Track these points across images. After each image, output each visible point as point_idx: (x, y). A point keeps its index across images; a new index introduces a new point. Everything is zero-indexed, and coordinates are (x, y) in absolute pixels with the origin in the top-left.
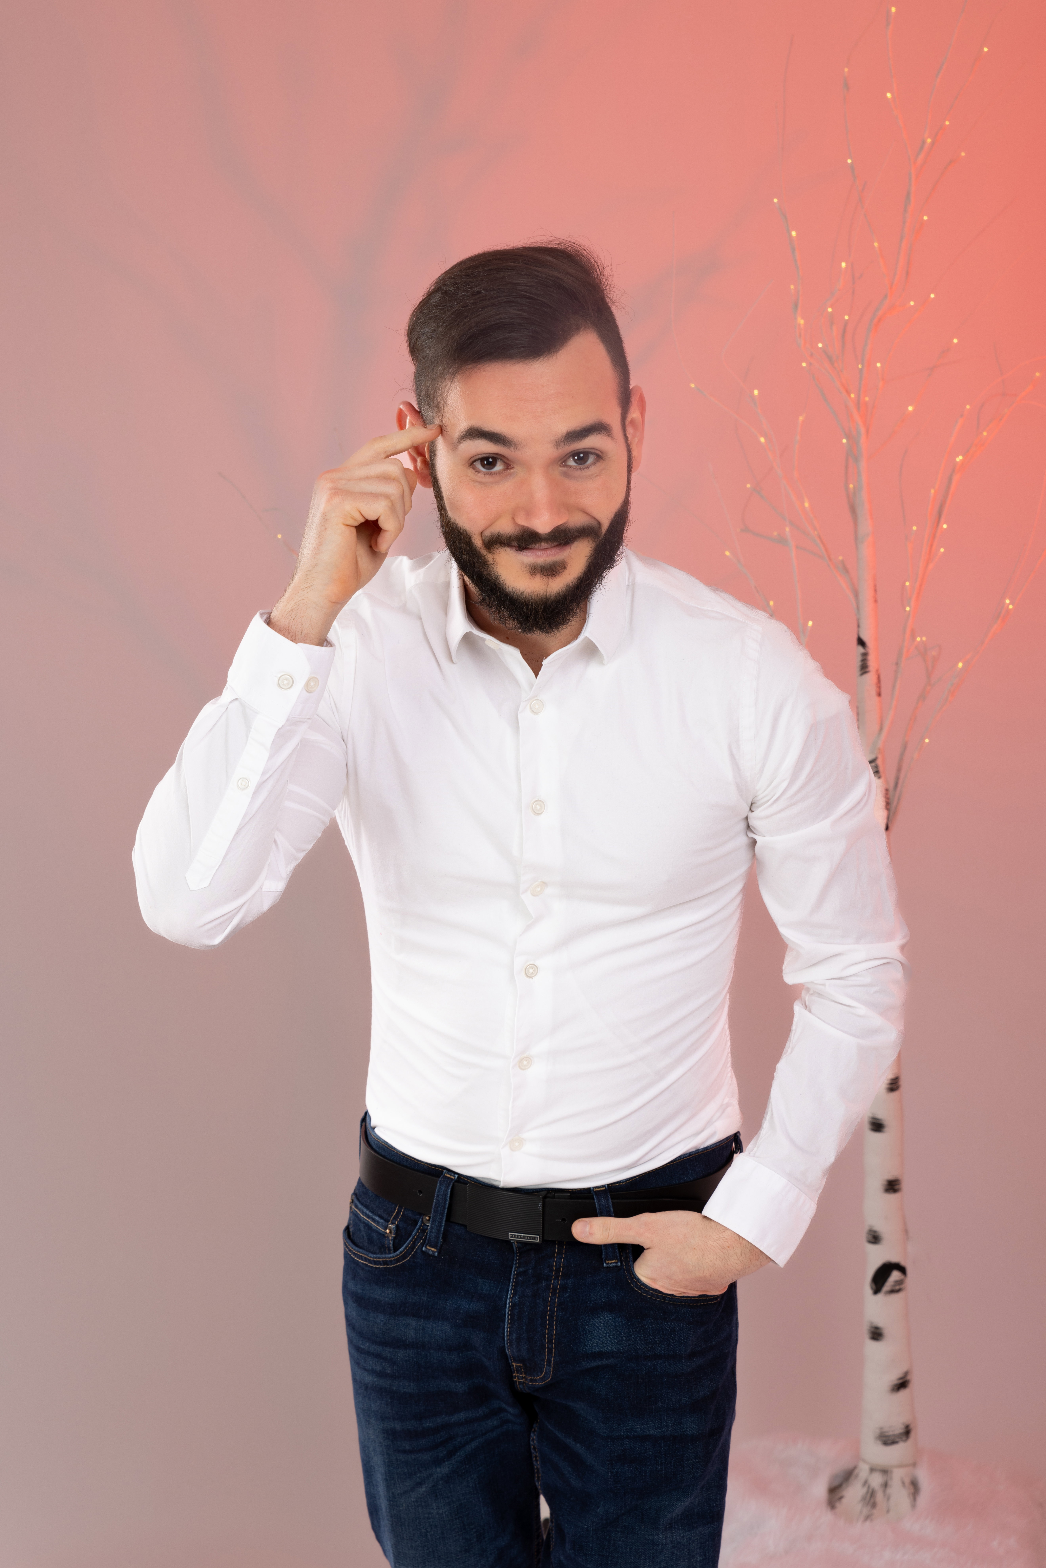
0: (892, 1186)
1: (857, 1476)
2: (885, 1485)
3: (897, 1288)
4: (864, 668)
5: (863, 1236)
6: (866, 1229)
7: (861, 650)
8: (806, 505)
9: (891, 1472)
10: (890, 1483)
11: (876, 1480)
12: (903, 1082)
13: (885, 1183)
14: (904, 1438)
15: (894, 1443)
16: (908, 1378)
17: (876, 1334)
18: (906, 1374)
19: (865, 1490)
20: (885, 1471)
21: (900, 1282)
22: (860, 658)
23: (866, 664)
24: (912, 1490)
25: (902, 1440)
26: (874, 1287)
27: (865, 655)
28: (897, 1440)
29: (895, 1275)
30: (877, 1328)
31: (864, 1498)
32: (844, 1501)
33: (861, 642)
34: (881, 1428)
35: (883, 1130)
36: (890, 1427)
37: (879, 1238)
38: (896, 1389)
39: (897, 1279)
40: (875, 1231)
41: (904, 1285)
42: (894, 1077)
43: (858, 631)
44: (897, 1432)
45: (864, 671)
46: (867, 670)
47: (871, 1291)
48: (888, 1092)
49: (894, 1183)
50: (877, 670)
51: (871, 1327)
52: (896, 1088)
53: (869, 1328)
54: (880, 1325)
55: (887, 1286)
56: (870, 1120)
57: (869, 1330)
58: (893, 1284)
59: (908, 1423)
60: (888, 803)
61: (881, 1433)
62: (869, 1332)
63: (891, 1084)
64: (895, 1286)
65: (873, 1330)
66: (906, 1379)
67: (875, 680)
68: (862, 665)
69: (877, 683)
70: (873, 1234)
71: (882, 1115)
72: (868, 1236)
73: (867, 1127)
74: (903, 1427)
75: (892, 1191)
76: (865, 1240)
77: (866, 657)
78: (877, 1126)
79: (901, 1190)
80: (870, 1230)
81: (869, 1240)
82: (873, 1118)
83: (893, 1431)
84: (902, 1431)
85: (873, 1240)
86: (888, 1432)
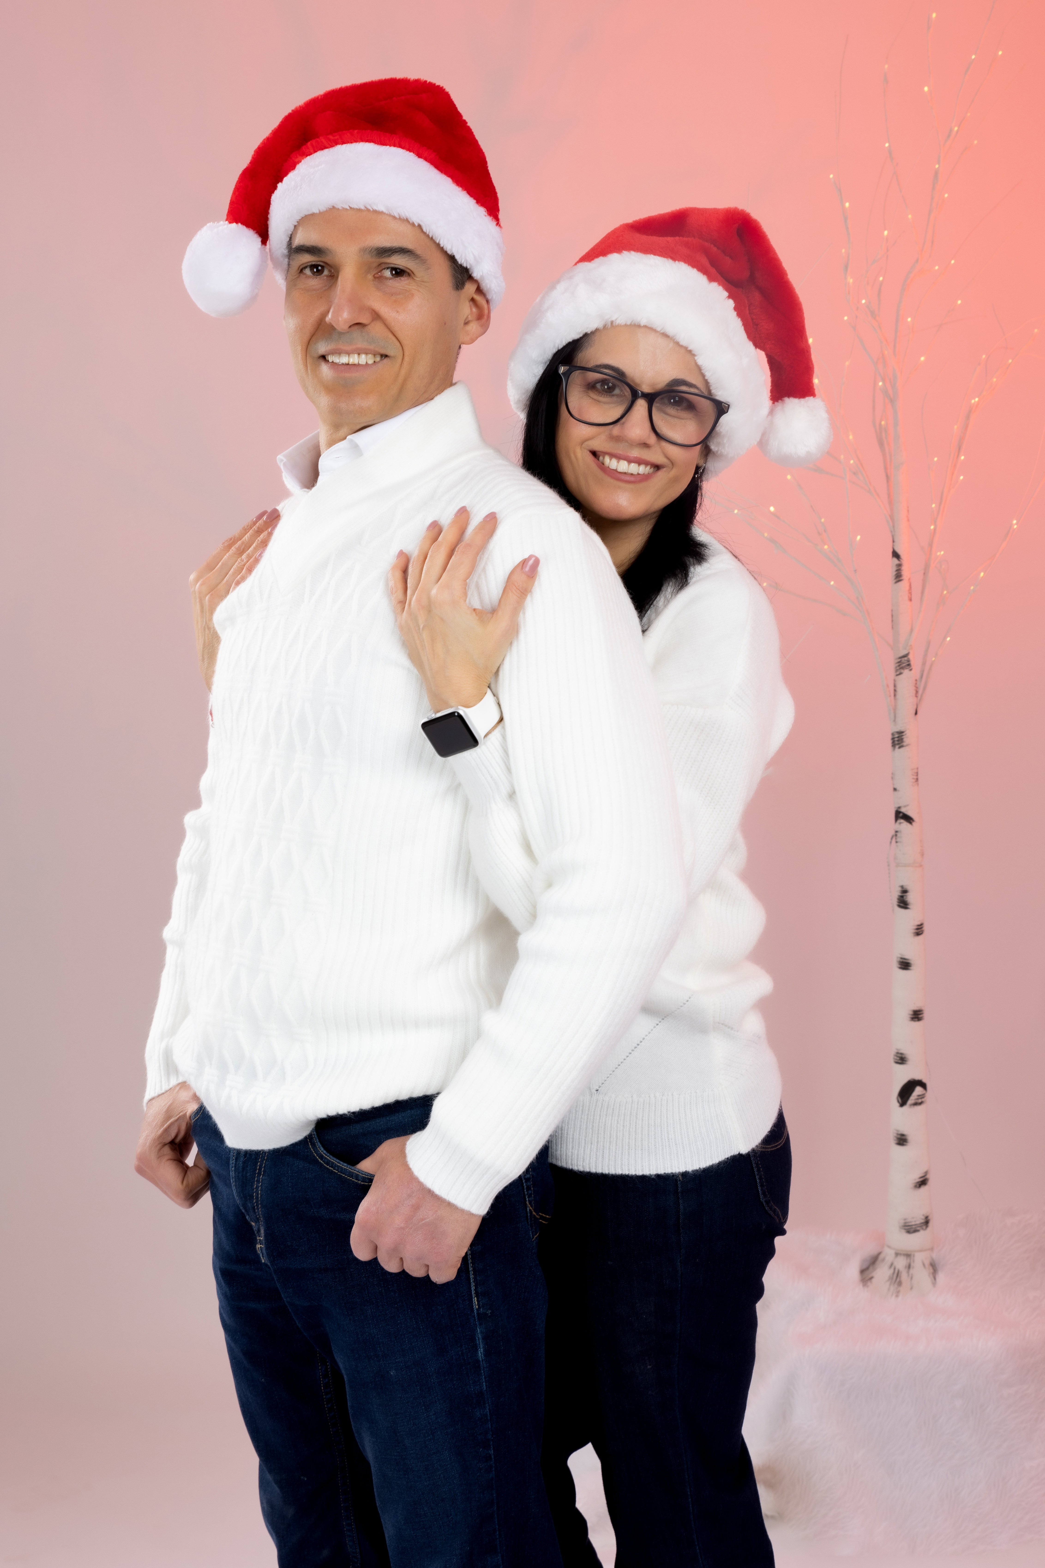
0: (917, 1015)
1: (884, 1260)
2: (909, 1267)
3: (920, 1101)
4: (898, 577)
5: (891, 1058)
6: (893, 1052)
7: (896, 561)
8: (851, 437)
9: (914, 1256)
10: (912, 1264)
11: (901, 1263)
12: (926, 928)
13: (912, 1013)
14: (924, 1227)
15: (916, 1231)
16: (928, 1176)
17: (902, 1140)
18: (926, 1173)
19: (892, 1271)
20: (908, 1255)
21: (922, 1096)
22: (895, 568)
23: (900, 573)
24: (932, 1270)
25: (923, 1229)
26: (900, 1100)
27: (899, 565)
28: (918, 1229)
29: (918, 1090)
30: (903, 1135)
31: (891, 1278)
32: (873, 1280)
33: (896, 555)
34: (905, 1219)
35: (910, 968)
36: (913, 1218)
37: (905, 1059)
38: (918, 1186)
39: (920, 1093)
40: (901, 1054)
41: (925, 1098)
42: (919, 923)
43: (893, 545)
44: (918, 1222)
45: (898, 579)
46: (901, 579)
47: (898, 1105)
48: (915, 936)
49: (919, 1013)
50: (909, 579)
51: (897, 1134)
52: (921, 932)
53: (895, 1135)
54: (905, 1133)
55: (912, 1100)
56: (899, 959)
57: (895, 1137)
58: (916, 1097)
59: (928, 1214)
60: (917, 692)
61: (905, 1223)
62: (895, 1139)
63: (917, 929)
64: (918, 1099)
65: (899, 1136)
66: (926, 1177)
67: (907, 588)
68: (896, 574)
69: (909, 590)
70: (900, 1055)
71: (909, 955)
72: (896, 1058)
73: (895, 965)
74: (923, 1217)
75: (916, 1019)
76: (892, 1061)
77: (900, 568)
78: (905, 965)
79: (923, 1019)
80: (898, 1053)
81: (896, 1061)
82: (901, 958)
83: (915, 1221)
84: (923, 1221)
85: (900, 1061)
86: (911, 1222)
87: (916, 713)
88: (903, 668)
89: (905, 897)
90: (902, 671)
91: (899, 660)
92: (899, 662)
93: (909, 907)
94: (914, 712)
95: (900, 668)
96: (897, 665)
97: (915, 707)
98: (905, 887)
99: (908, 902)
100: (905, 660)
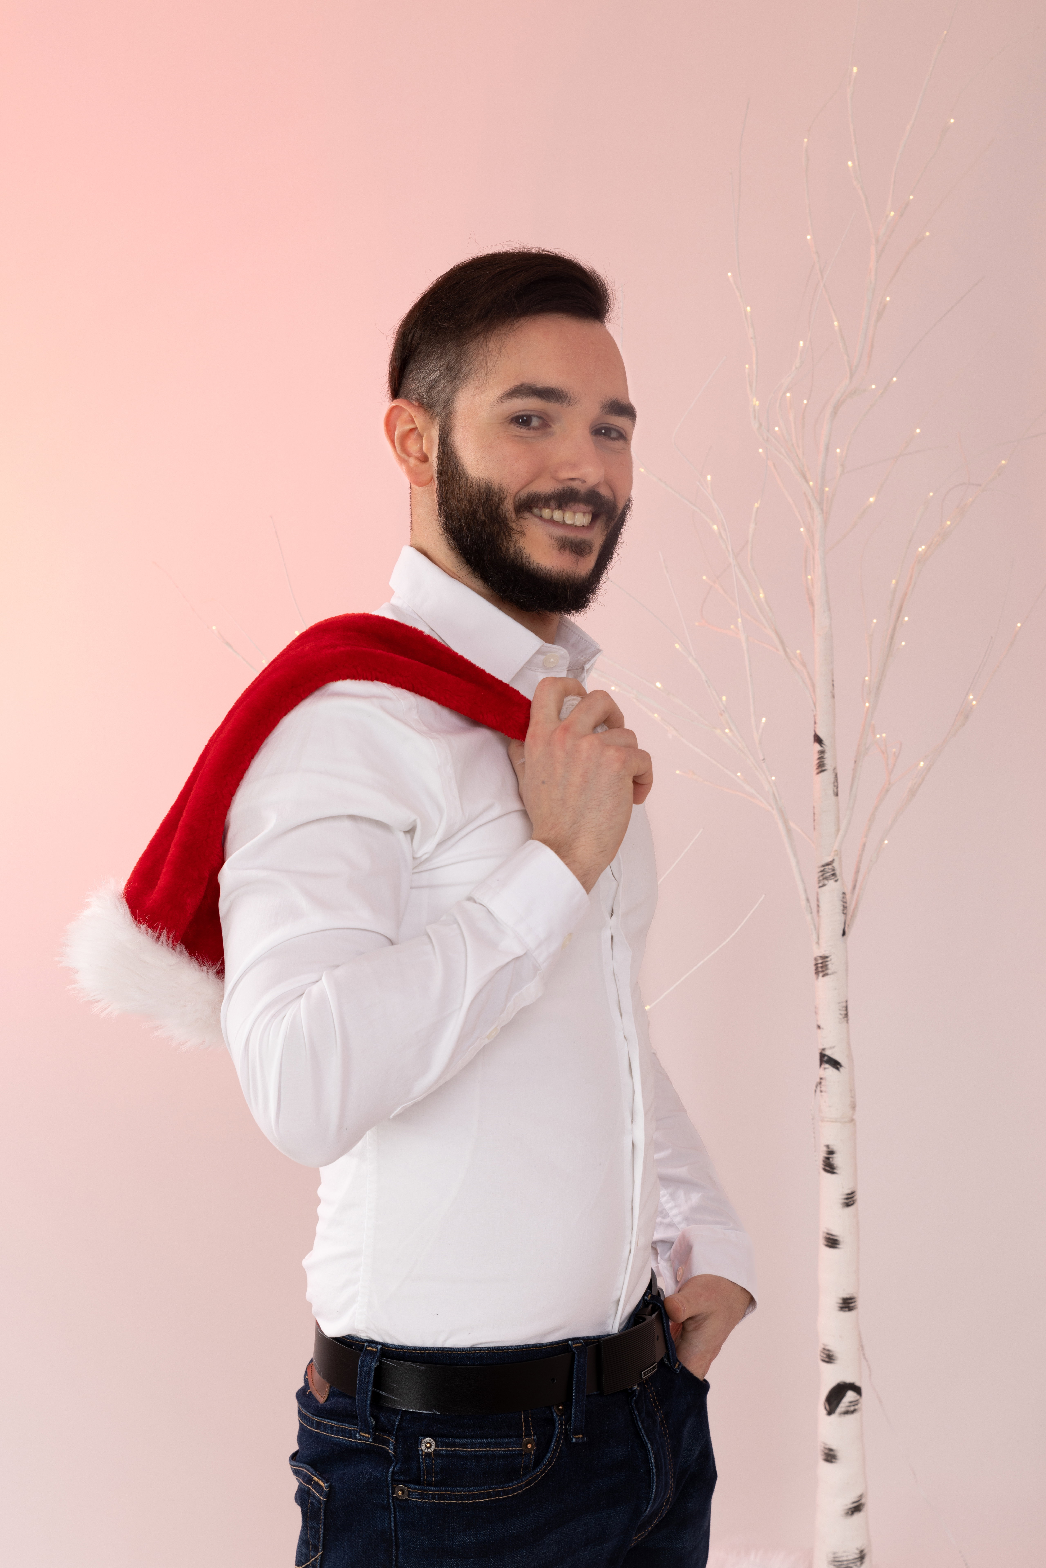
0: (847, 1304)
3: (852, 1408)
4: (821, 766)
5: (817, 1355)
6: (820, 1348)
7: (817, 747)
8: (762, 595)
12: (859, 1197)
13: (841, 1301)
14: (858, 1564)
16: (863, 1501)
17: (830, 1456)
18: (861, 1497)
21: (855, 1403)
22: (816, 756)
23: (823, 762)
26: (827, 1407)
27: (822, 752)
28: (851, 1565)
29: (850, 1395)
30: (831, 1450)
33: (818, 740)
34: (834, 1553)
35: (838, 1246)
36: (844, 1552)
37: (833, 1358)
38: (850, 1513)
39: (852, 1399)
40: (829, 1350)
41: (859, 1405)
42: (849, 1191)
43: (815, 727)
44: (851, 1558)
45: (820, 770)
46: (824, 768)
47: (825, 1412)
48: (843, 1207)
49: (850, 1301)
50: (835, 769)
51: (825, 1448)
52: (852, 1203)
53: (823, 1449)
54: (833, 1447)
55: (842, 1407)
56: (825, 1235)
57: (822, 1451)
58: (847, 1404)
59: (863, 1548)
60: (845, 908)
61: (835, 1558)
62: (823, 1454)
63: (847, 1199)
64: (849, 1406)
65: (827, 1451)
66: (861, 1502)
67: (832, 779)
68: (818, 763)
69: (834, 783)
70: (827, 1352)
71: (837, 1231)
72: (822, 1354)
73: (822, 1242)
74: (857, 1552)
75: (847, 1309)
76: (819, 1358)
77: (822, 755)
78: (832, 1242)
79: (856, 1308)
80: (824, 1349)
81: (823, 1358)
82: (828, 1234)
83: (847, 1556)
84: (857, 1556)
85: (827, 1360)
86: (841, 1557)
87: (844, 934)
88: (826, 878)
89: (831, 1159)
90: (826, 882)
91: (822, 869)
92: (822, 871)
93: (835, 1171)
94: (841, 932)
95: (824, 879)
96: (820, 874)
97: (843, 927)
98: (831, 1147)
99: (835, 1165)
100: (829, 869)
